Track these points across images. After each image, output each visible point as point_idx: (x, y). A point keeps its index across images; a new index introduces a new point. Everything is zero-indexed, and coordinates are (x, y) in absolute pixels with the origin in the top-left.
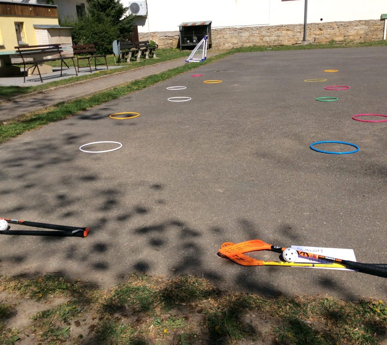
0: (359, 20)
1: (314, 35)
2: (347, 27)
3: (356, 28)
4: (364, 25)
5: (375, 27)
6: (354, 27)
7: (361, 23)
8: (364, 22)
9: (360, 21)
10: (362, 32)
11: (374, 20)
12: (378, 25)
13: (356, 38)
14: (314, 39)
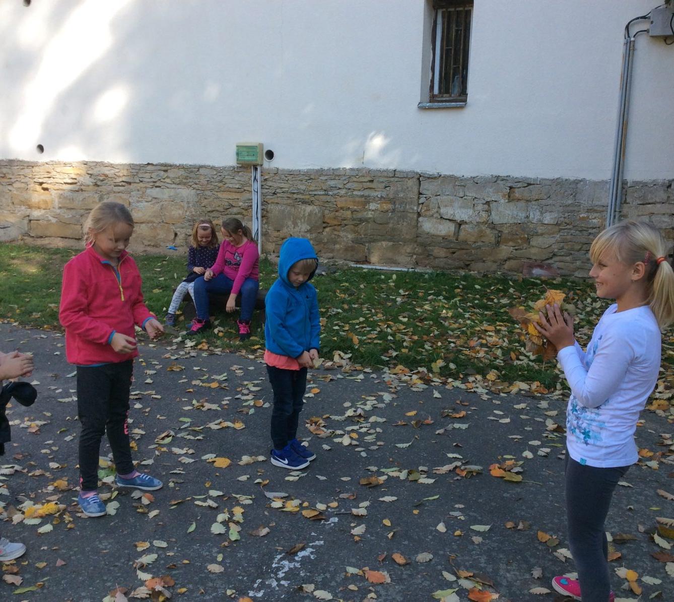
0: (162, 162)
1: (23, 208)
2: (127, 186)
3: (155, 192)
4: (185, 184)
5: (220, 195)
6: (149, 191)
7: (172, 174)
8: (181, 172)
9: (166, 168)
10: (177, 213)
11: (213, 168)
12: (229, 190)
13: (162, 235)
14: (26, 221)
